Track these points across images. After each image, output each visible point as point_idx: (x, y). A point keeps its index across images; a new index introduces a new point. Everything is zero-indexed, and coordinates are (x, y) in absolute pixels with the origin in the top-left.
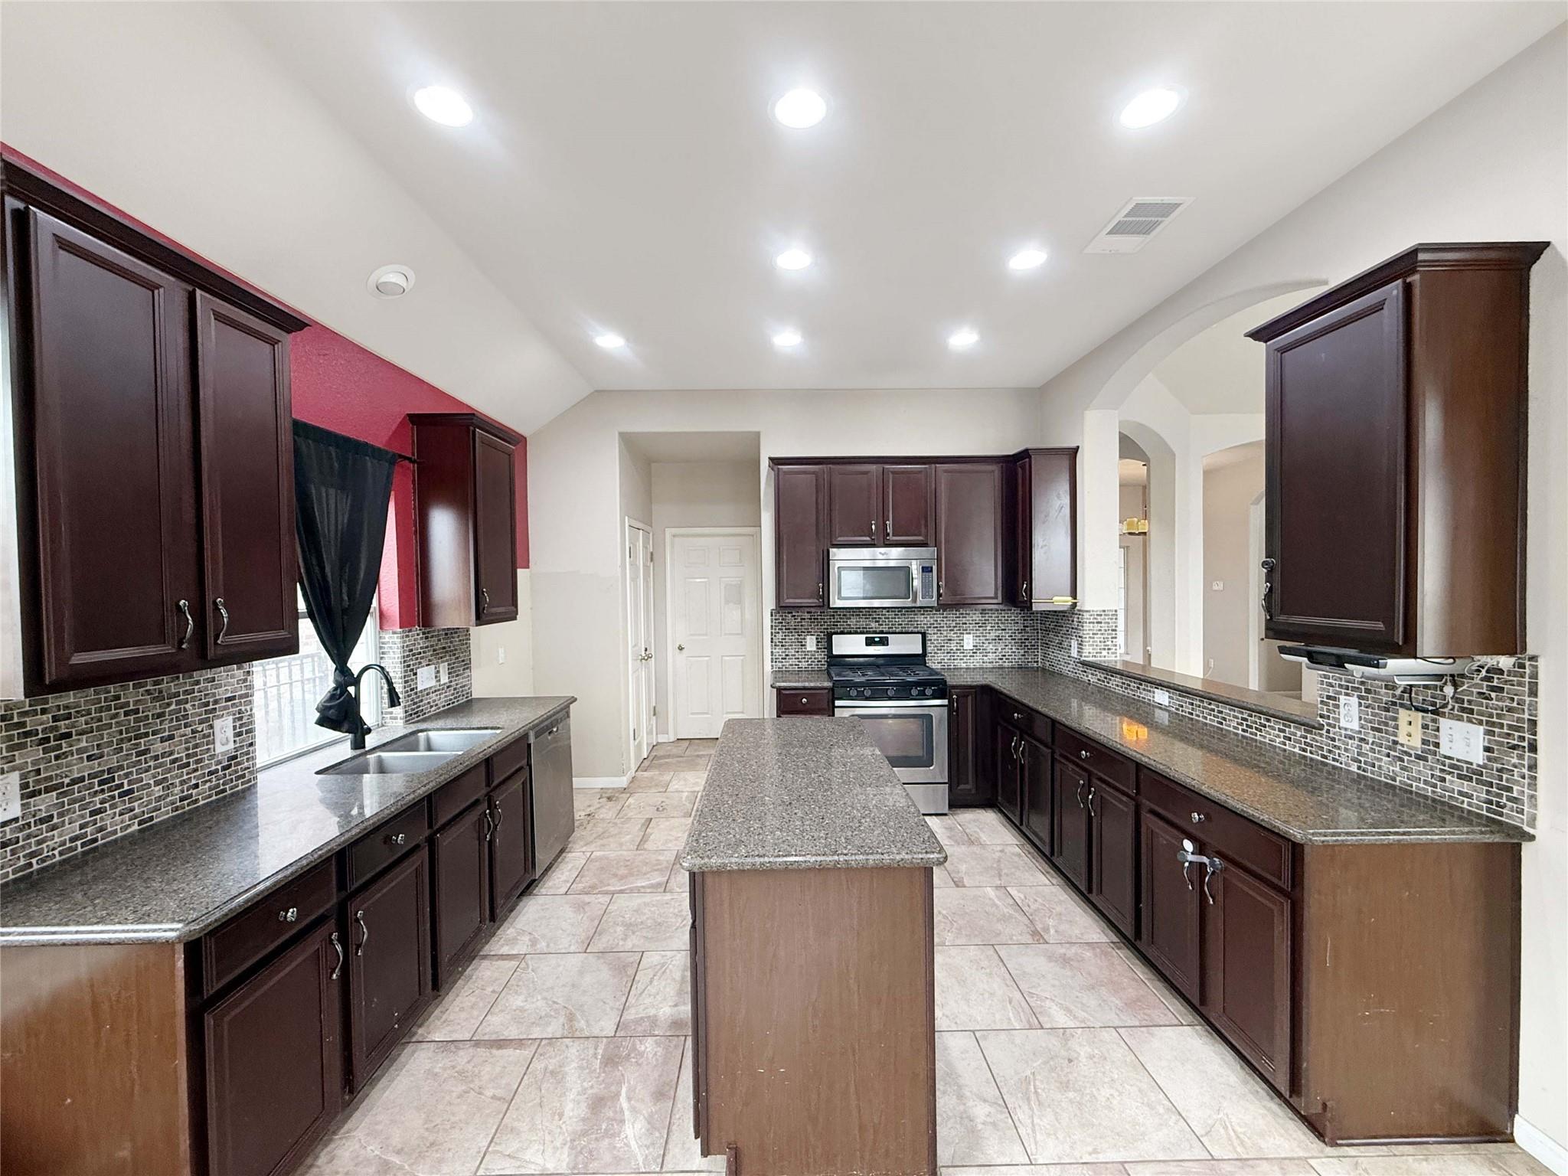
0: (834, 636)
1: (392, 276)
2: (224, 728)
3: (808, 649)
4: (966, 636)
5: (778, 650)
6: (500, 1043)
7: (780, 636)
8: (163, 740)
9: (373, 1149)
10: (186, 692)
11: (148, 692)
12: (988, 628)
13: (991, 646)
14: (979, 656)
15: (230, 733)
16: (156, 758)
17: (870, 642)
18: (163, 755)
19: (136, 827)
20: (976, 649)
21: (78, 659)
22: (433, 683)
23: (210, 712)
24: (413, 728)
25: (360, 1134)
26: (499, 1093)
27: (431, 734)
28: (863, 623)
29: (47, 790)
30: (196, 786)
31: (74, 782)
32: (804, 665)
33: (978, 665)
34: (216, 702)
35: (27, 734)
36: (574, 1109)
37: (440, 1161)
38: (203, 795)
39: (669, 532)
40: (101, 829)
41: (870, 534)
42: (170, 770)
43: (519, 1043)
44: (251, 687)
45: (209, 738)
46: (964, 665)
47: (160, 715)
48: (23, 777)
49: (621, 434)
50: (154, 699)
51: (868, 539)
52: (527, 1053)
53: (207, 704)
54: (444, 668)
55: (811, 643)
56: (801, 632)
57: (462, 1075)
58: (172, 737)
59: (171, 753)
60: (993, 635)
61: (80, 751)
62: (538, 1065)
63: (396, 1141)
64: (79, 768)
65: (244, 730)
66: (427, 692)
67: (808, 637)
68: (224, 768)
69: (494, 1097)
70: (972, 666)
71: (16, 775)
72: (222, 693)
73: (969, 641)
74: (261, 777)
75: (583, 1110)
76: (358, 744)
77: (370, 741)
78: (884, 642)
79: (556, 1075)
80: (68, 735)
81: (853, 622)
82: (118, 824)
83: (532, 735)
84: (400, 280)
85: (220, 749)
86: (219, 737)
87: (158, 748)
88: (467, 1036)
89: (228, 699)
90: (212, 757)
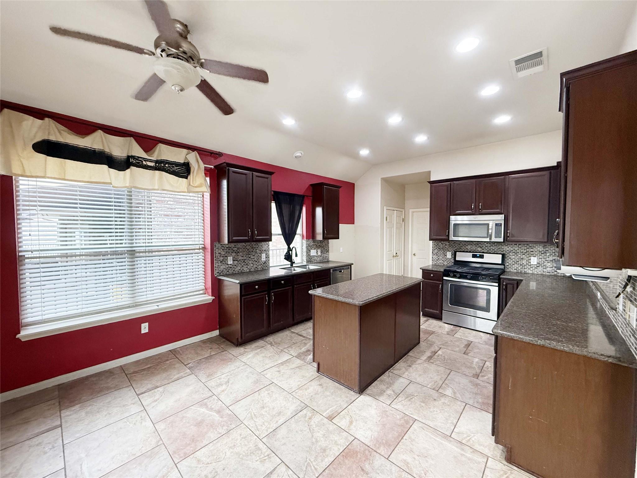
0: (457, 253)
1: (298, 154)
2: (264, 256)
3: (448, 257)
4: (532, 258)
5: (435, 257)
6: (301, 335)
7: (436, 251)
8: (253, 256)
9: (271, 340)
10: (257, 248)
11: (251, 247)
12: (548, 255)
13: (549, 264)
14: (540, 269)
15: (265, 257)
16: (251, 259)
17: (474, 256)
18: (253, 259)
19: (248, 271)
20: (538, 265)
21: (234, 238)
22: (316, 254)
23: (261, 253)
24: (307, 264)
25: (271, 338)
26: (294, 342)
27: (309, 266)
28: (474, 248)
29: (236, 260)
30: (258, 266)
31: (240, 260)
32: (445, 263)
33: (540, 273)
34: (262, 250)
35: (233, 251)
36: (304, 349)
37: (278, 346)
38: (259, 268)
39: (411, 211)
40: (243, 269)
41: (472, 209)
42: (254, 262)
43: (304, 337)
44: (269, 248)
45: (261, 257)
46: (531, 272)
47: (253, 251)
48: (233, 258)
49: (382, 179)
50: (252, 248)
51: (470, 211)
52: (304, 339)
53: (260, 251)
54: (319, 251)
55: (449, 255)
56: (445, 250)
57: (291, 337)
58: (254, 256)
59: (254, 259)
60: (551, 258)
61: (241, 255)
62: (304, 341)
63: (275, 341)
64: (240, 258)
65: (268, 257)
66: (314, 256)
67: (448, 252)
68: (264, 264)
69: (293, 342)
70: (536, 273)
71: (232, 257)
72: (264, 249)
73: (534, 261)
74: (271, 268)
75: (305, 350)
76: (292, 265)
77: (294, 265)
78: (482, 257)
79: (305, 344)
80: (239, 252)
81: (469, 247)
82: (246, 269)
83: (331, 270)
84: (300, 154)
85: (263, 260)
86: (263, 257)
87: (252, 257)
88: (297, 332)
89: (265, 250)
90: (261, 261)
